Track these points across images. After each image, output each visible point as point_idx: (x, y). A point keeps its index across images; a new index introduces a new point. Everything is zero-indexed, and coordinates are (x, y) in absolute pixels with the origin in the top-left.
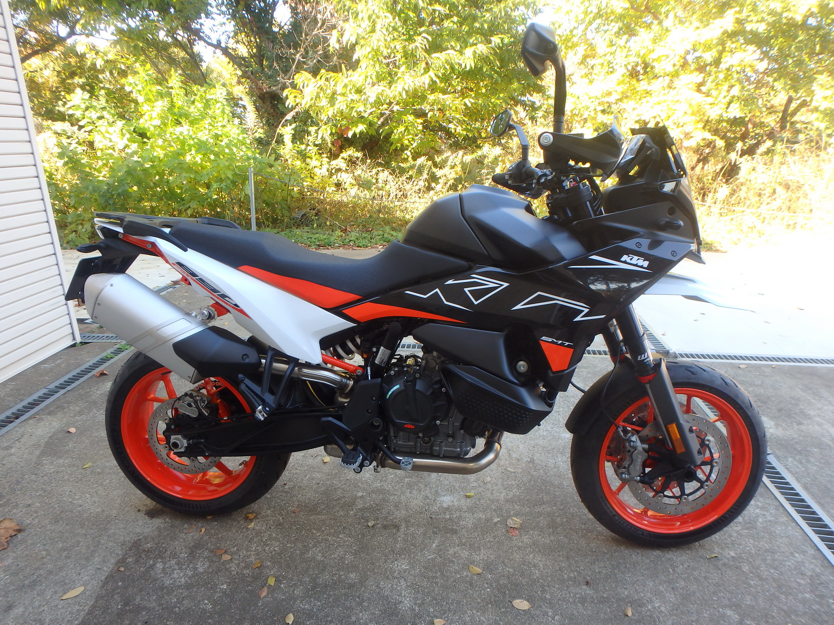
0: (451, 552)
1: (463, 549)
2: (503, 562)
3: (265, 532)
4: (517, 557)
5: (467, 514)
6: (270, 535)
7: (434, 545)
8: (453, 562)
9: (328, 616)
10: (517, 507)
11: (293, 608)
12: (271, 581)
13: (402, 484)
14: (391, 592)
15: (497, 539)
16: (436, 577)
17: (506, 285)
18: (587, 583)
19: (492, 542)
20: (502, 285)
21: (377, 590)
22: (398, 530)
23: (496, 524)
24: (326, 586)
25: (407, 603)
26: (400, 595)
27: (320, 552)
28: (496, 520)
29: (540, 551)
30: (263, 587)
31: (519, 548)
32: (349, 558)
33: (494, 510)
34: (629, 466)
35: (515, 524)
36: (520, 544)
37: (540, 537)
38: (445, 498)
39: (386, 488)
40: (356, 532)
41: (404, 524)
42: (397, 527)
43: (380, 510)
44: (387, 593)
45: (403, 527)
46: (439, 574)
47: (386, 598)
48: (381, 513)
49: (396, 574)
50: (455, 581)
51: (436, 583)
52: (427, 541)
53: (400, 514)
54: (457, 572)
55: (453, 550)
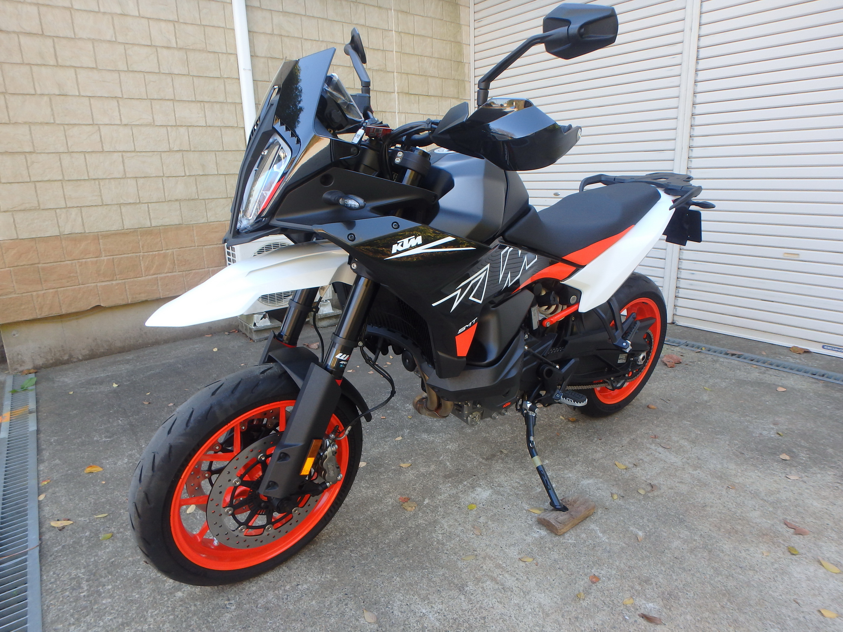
1: (427, 471)
2: (391, 478)
4: (385, 487)
5: (455, 492)
7: (448, 464)
8: (425, 463)
10: (421, 521)
15: (411, 488)
16: (424, 452)
19: (413, 485)
22: (484, 458)
23: (424, 498)
25: (425, 436)
28: (426, 501)
29: (372, 498)
31: (389, 492)
33: (436, 507)
35: (409, 505)
36: (391, 495)
37: (380, 508)
38: (488, 494)
41: (485, 462)
42: (487, 459)
43: (515, 461)
44: (441, 434)
45: (484, 461)
46: (425, 454)
47: (438, 433)
48: (511, 460)
49: (449, 442)
50: (412, 455)
51: (421, 450)
52: (456, 463)
53: (498, 466)
54: (415, 460)
55: (433, 467)
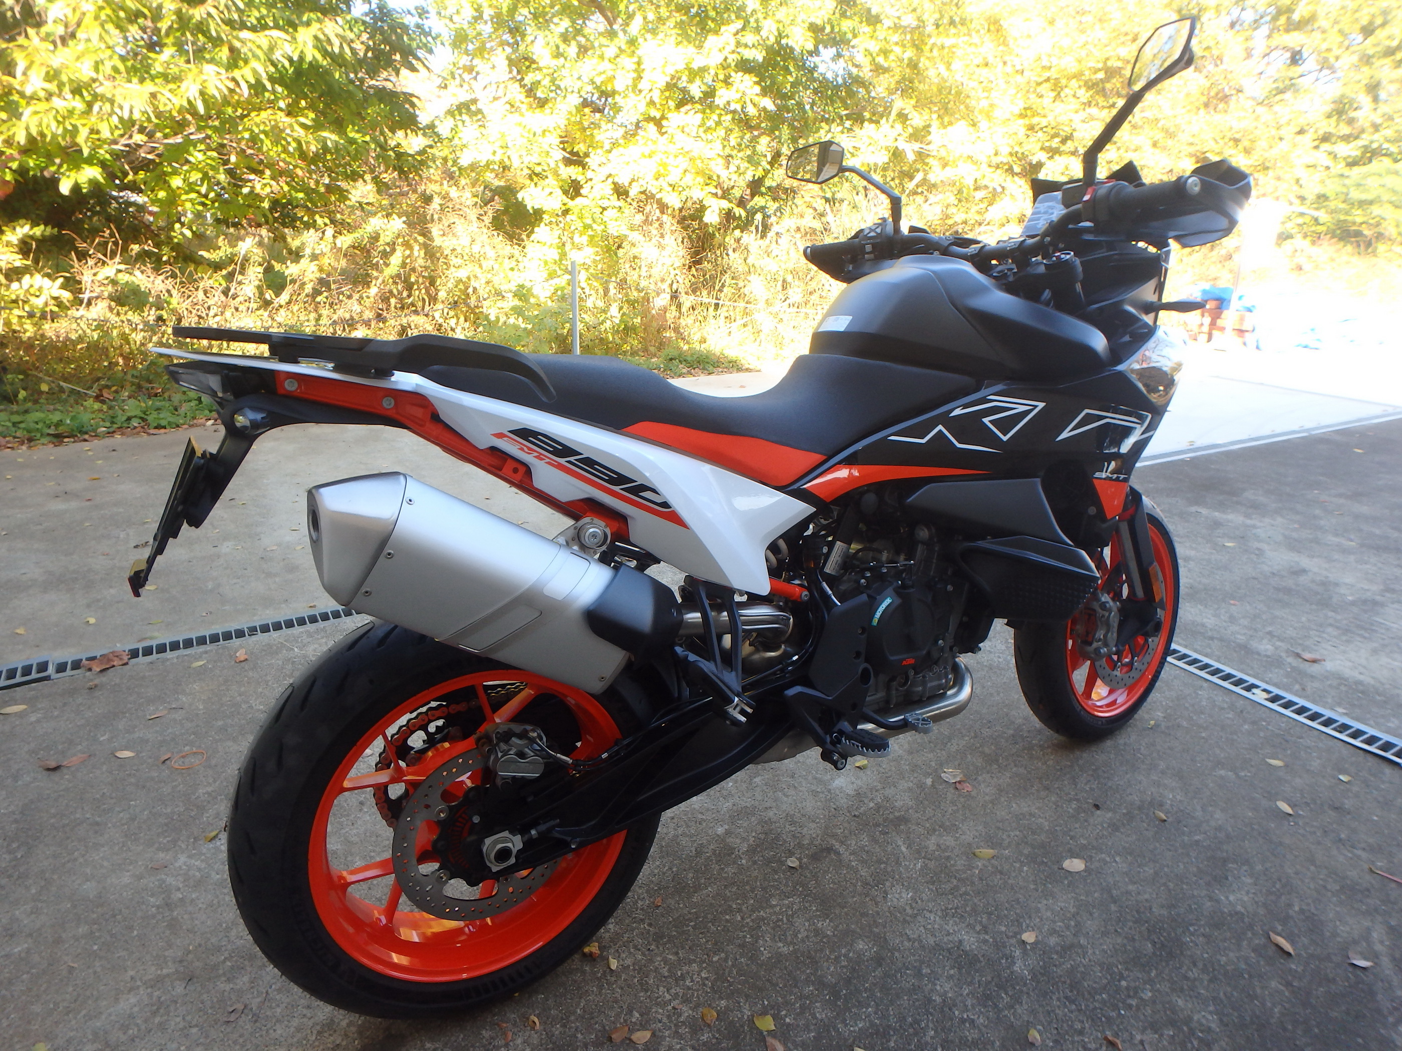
0: (932, 847)
1: (940, 835)
2: (999, 828)
3: (651, 961)
4: (1003, 814)
5: (889, 791)
6: (665, 960)
7: (904, 849)
8: (948, 858)
9: (904, 1018)
10: (931, 756)
11: (846, 1040)
12: (767, 1024)
13: (758, 789)
14: (933, 935)
15: (960, 806)
16: (957, 887)
17: (1041, 405)
18: (1097, 807)
19: (958, 810)
20: (1036, 407)
21: (916, 944)
22: (837, 853)
23: (933, 785)
24: (848, 981)
25: (969, 939)
26: (948, 934)
27: (773, 939)
28: (929, 781)
29: (1015, 796)
30: (764, 1041)
31: (992, 802)
32: (824, 925)
34: (1105, 636)
35: (955, 776)
36: (987, 798)
37: (995, 780)
38: (837, 782)
39: (744, 804)
40: (786, 885)
41: (834, 842)
42: (829, 850)
43: (777, 838)
44: (931, 941)
45: (837, 845)
46: (955, 882)
47: (938, 948)
48: (785, 841)
49: (909, 911)
50: (981, 879)
51: (966, 893)
52: (889, 848)
53: (811, 831)
54: (971, 868)
55: (931, 843)
